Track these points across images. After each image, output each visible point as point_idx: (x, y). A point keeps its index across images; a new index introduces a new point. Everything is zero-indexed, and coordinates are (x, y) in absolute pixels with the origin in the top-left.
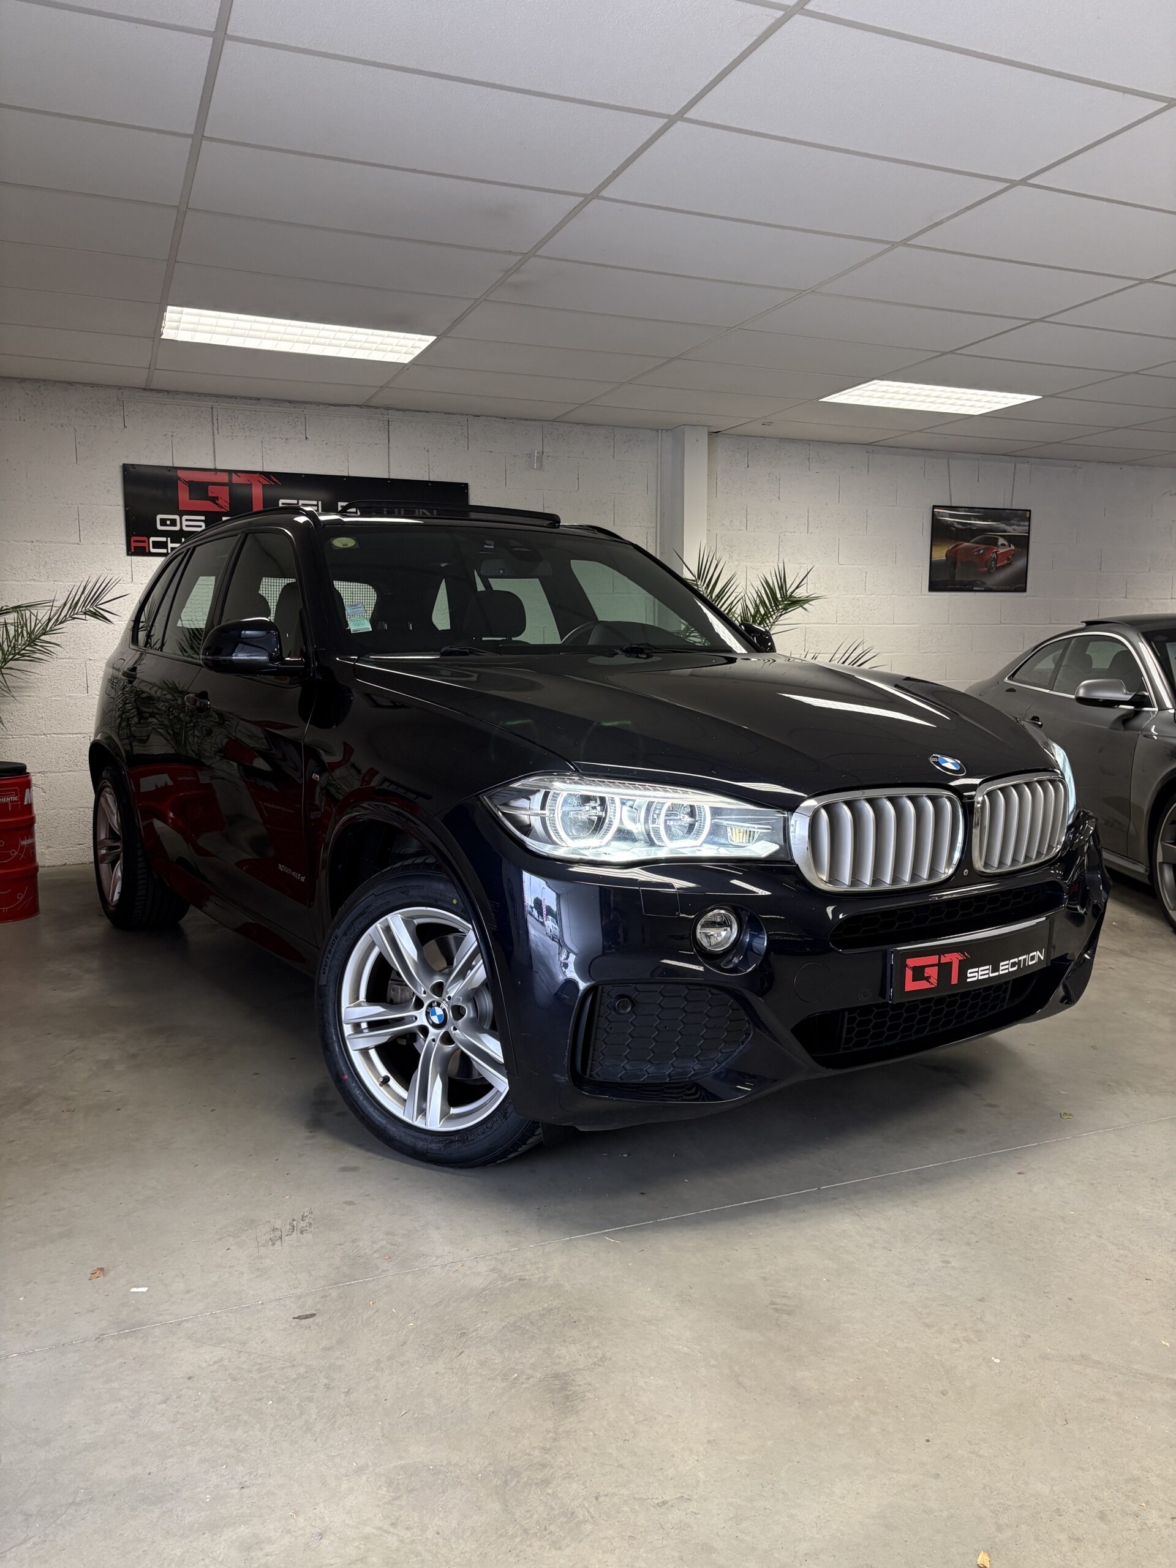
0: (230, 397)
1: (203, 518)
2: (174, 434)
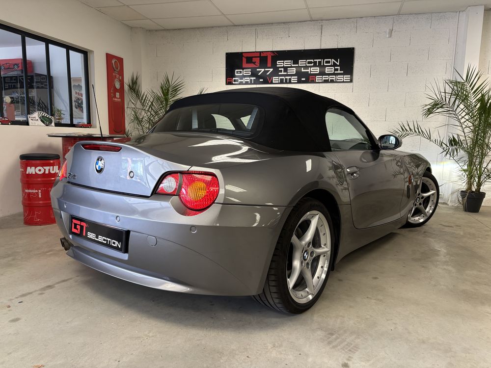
0: (262, 24)
1: (250, 70)
2: (243, 40)
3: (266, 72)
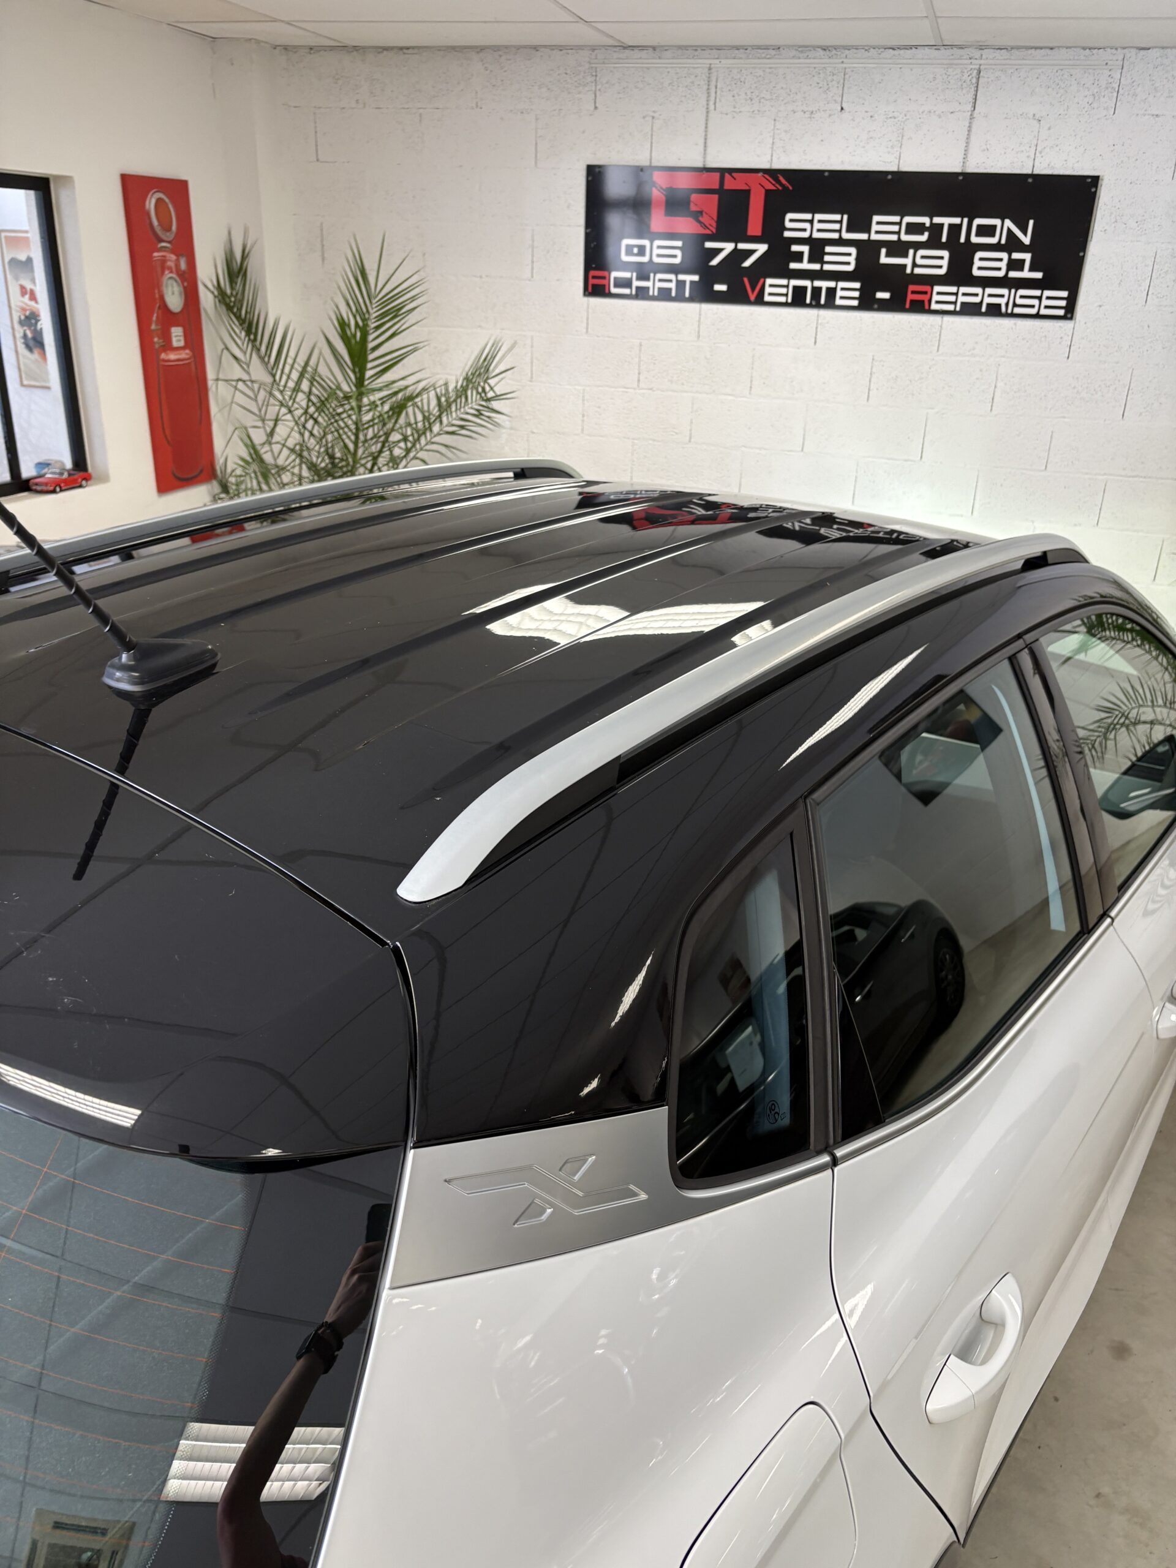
1: (679, 244)
2: (656, 115)
3: (739, 256)
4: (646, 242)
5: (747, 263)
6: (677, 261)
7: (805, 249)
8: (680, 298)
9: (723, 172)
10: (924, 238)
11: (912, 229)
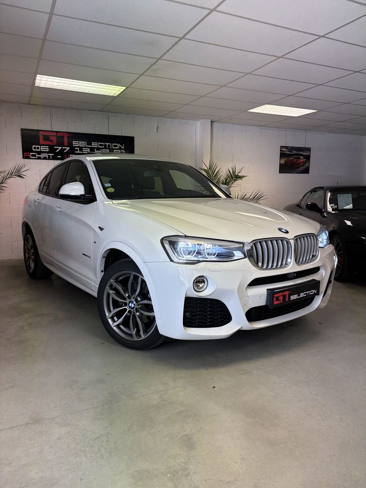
0: (56, 107)
1: (48, 147)
2: (38, 119)
3: (62, 150)
4: (39, 146)
5: (65, 151)
6: (48, 151)
7: (78, 149)
8: (49, 159)
9: (57, 132)
10: (103, 147)
11: (100, 145)
